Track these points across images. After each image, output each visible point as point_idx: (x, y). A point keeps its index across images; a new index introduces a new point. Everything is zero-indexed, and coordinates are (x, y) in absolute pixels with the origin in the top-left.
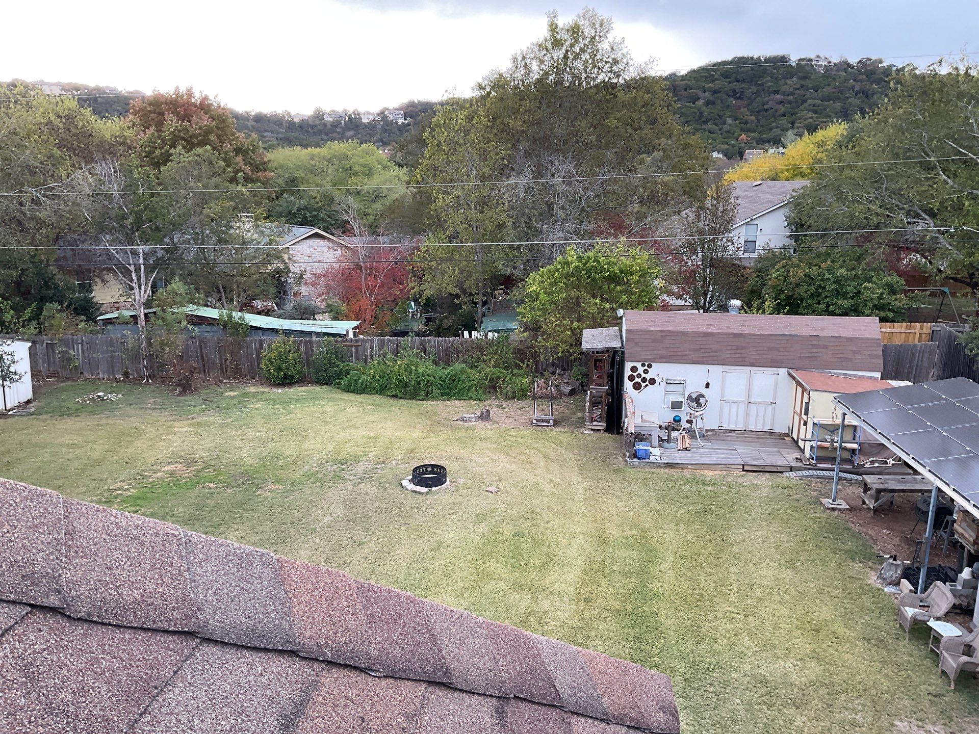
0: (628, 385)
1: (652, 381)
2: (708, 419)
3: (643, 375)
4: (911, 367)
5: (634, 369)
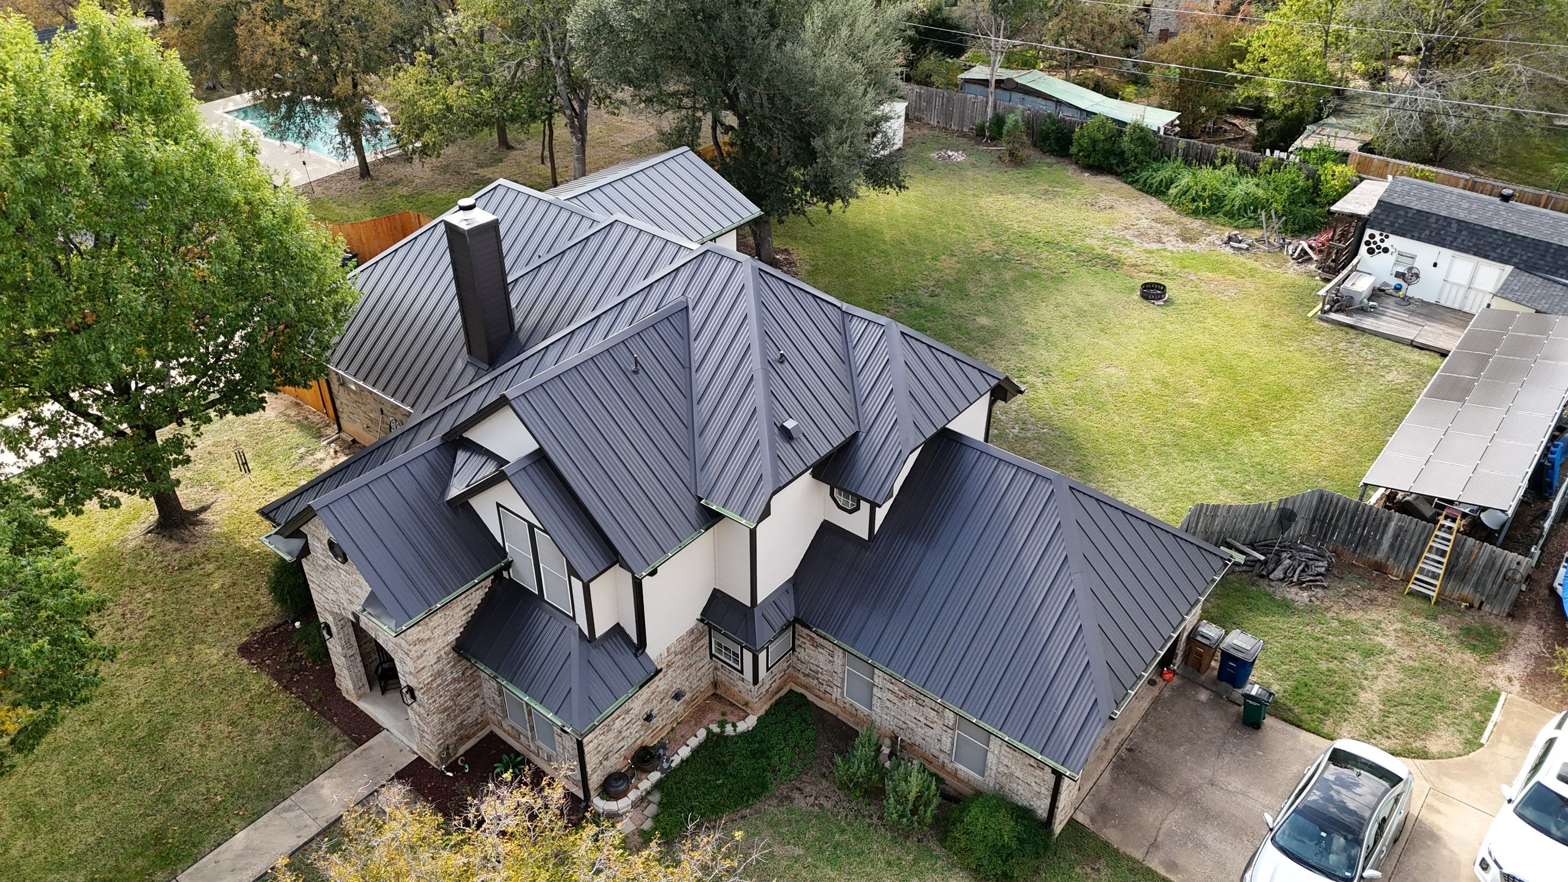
0: (1363, 248)
1: (1386, 250)
2: (1413, 291)
3: (1379, 243)
5: (1372, 236)
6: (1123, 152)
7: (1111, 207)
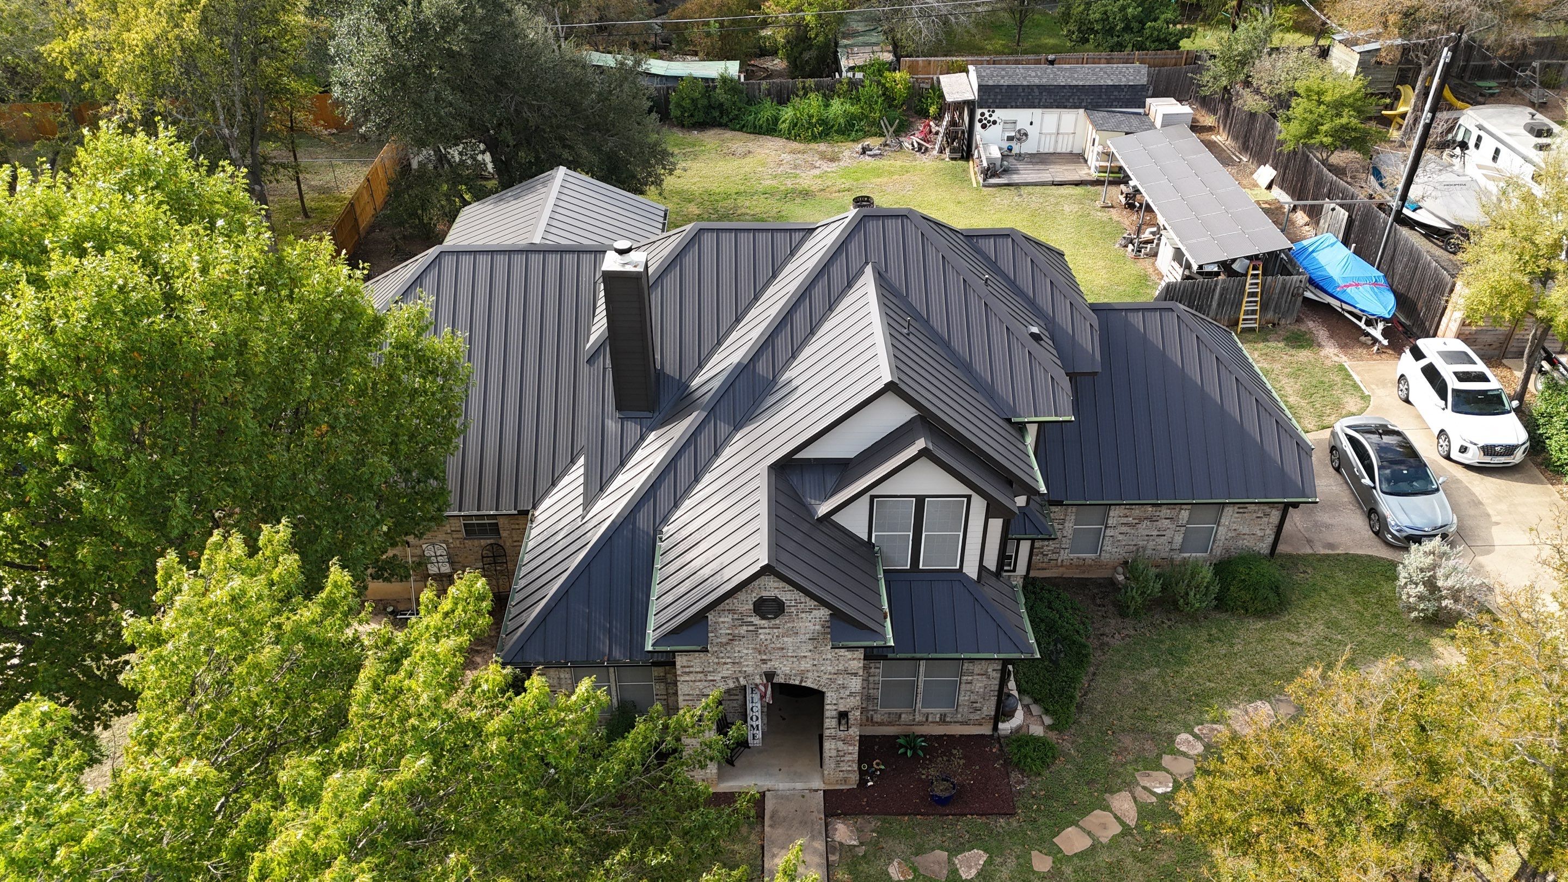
0: (978, 126)
1: (995, 122)
3: (988, 118)
4: (1177, 85)
5: (983, 114)
6: (721, 105)
7: (749, 152)
